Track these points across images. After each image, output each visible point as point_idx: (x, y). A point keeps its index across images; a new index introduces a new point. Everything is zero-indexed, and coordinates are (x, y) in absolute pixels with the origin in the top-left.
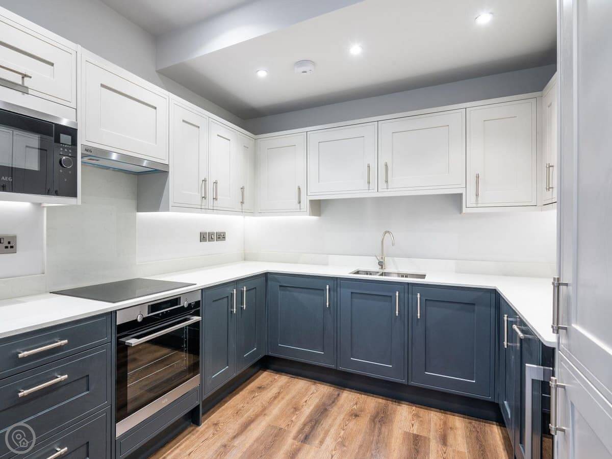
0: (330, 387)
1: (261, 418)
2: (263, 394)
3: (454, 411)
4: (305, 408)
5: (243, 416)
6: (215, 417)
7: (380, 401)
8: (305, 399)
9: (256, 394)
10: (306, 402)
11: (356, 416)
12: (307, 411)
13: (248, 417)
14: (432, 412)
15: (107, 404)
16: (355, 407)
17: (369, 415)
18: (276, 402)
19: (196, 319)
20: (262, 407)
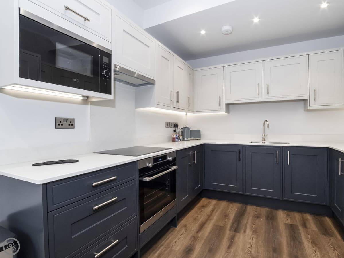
0: (240, 204)
1: (209, 221)
2: (206, 209)
3: (305, 212)
4: (230, 215)
5: (198, 221)
6: (183, 222)
7: (268, 209)
8: (229, 211)
9: (202, 210)
10: (230, 212)
11: (258, 217)
12: (232, 216)
13: (202, 221)
14: (295, 213)
15: (135, 215)
16: (256, 213)
17: (264, 217)
18: (214, 213)
19: (174, 168)
20: (207, 216)
